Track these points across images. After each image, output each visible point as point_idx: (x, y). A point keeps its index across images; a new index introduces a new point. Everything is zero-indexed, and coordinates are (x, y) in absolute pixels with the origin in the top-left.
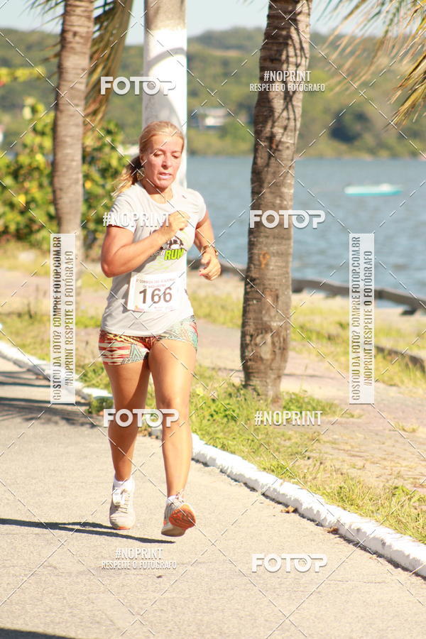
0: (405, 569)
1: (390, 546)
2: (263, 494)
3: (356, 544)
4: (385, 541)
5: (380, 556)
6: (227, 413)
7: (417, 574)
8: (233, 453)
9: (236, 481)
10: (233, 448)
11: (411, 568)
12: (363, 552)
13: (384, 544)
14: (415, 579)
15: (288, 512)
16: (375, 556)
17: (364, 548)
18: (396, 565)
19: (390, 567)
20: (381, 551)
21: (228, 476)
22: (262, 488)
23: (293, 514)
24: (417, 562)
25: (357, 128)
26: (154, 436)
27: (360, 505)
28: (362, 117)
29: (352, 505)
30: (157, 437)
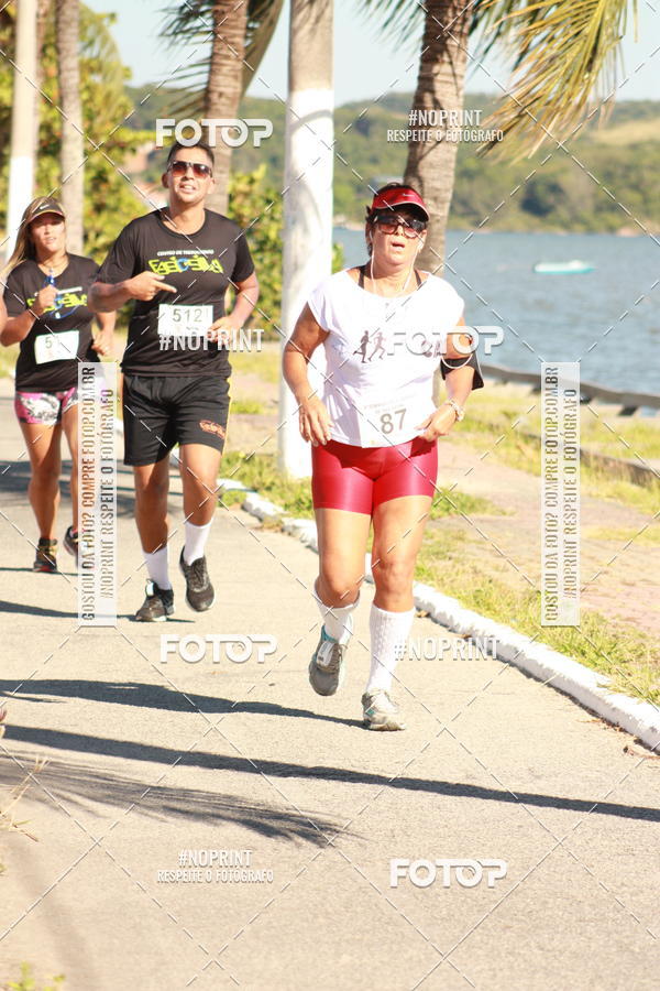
0: (538, 679)
1: (523, 655)
4: (519, 649)
5: (512, 665)
7: (549, 685)
11: (543, 678)
13: (517, 653)
14: (547, 690)
15: (420, 617)
16: (507, 665)
18: (529, 675)
19: (523, 677)
20: (514, 660)
23: (425, 619)
24: (550, 672)
25: (550, 199)
26: (286, 533)
27: (498, 609)
28: (555, 189)
29: (488, 609)
30: (290, 534)
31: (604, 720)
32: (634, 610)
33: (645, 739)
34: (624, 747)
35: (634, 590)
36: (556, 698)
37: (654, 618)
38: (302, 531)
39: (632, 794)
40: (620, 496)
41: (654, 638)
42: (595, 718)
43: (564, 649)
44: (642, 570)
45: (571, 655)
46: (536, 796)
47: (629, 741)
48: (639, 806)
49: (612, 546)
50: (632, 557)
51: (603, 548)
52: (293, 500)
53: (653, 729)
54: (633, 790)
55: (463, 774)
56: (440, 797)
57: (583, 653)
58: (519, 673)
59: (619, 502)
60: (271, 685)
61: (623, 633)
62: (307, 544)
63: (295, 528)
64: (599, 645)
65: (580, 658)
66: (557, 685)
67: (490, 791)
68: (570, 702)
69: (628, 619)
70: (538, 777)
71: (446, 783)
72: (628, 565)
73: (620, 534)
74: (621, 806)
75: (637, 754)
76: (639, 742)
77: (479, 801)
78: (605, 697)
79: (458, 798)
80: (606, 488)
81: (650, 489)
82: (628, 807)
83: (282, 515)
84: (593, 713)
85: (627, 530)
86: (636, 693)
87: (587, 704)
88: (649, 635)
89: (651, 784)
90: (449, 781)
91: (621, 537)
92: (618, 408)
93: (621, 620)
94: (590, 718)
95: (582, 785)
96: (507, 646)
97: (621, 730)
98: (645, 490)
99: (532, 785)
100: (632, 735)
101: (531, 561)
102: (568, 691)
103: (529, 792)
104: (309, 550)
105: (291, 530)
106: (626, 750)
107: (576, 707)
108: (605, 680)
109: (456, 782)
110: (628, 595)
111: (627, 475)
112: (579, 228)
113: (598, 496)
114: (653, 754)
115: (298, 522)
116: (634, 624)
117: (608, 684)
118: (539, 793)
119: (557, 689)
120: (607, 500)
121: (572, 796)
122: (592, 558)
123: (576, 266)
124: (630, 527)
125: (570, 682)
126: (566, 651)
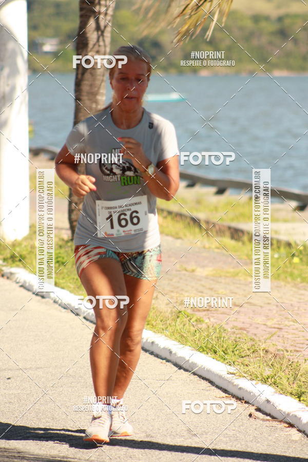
0: (186, 370)
1: (175, 354)
2: (85, 318)
3: (152, 353)
4: (172, 350)
5: (168, 361)
6: (59, 259)
7: (194, 374)
8: (63, 288)
9: (65, 308)
10: (62, 285)
11: (190, 369)
12: (156, 358)
13: (171, 352)
14: (193, 377)
16: (164, 361)
17: (157, 356)
18: (180, 367)
19: (176, 369)
20: (169, 358)
21: (60, 305)
22: (84, 313)
24: (194, 365)
25: (153, 52)
26: (5, 277)
27: (154, 324)
28: (156, 44)
29: (148, 324)
30: (8, 278)
31: (233, 396)
32: (243, 323)
33: (262, 408)
34: (249, 413)
35: (242, 309)
36: (199, 382)
37: (257, 328)
38: (17, 276)
39: (258, 445)
40: (224, 247)
41: (260, 341)
42: (227, 395)
43: (202, 349)
44: (245, 296)
45: (207, 353)
46: (195, 448)
47: (252, 410)
48: (264, 453)
49: (223, 281)
50: (238, 288)
51: (218, 282)
52: (9, 256)
53: (268, 401)
54: (258, 442)
55: (144, 434)
56: (131, 450)
57: (215, 352)
58: (173, 366)
59: (224, 252)
60: (9, 379)
61: (239, 338)
62: (20, 284)
63: (11, 274)
64: (225, 346)
65: (213, 355)
66: (200, 373)
67: (164, 445)
68: (209, 384)
69: (241, 329)
70: (195, 435)
71: (134, 440)
72: (236, 293)
73: (228, 272)
74: (252, 453)
75: (258, 418)
76: (258, 410)
77: (157, 452)
78: (232, 381)
79: (142, 450)
80: (213, 243)
81: (244, 243)
82: (257, 454)
83: (3, 266)
84: (225, 391)
85: (232, 270)
86: (253, 377)
87: (221, 385)
88: (257, 339)
89: (270, 438)
90: (136, 439)
91: (228, 275)
92: (213, 190)
93: (236, 329)
94: (224, 395)
95: (225, 439)
96: (164, 348)
97: (246, 402)
98: (240, 244)
99: (190, 440)
100: (253, 405)
101: (172, 292)
102: (207, 377)
103: (189, 445)
104: (22, 289)
105: (9, 275)
106: (250, 415)
107: (214, 388)
108: (232, 369)
109: (140, 440)
110: (238, 312)
111: (228, 233)
112: (173, 71)
113: (210, 248)
114: (268, 418)
115: (13, 270)
116: (245, 332)
117: (235, 372)
118: (196, 446)
119: (200, 376)
120: (216, 250)
121: (218, 447)
122: (211, 289)
123: (175, 96)
124: (233, 268)
125: (209, 371)
126: (204, 350)
